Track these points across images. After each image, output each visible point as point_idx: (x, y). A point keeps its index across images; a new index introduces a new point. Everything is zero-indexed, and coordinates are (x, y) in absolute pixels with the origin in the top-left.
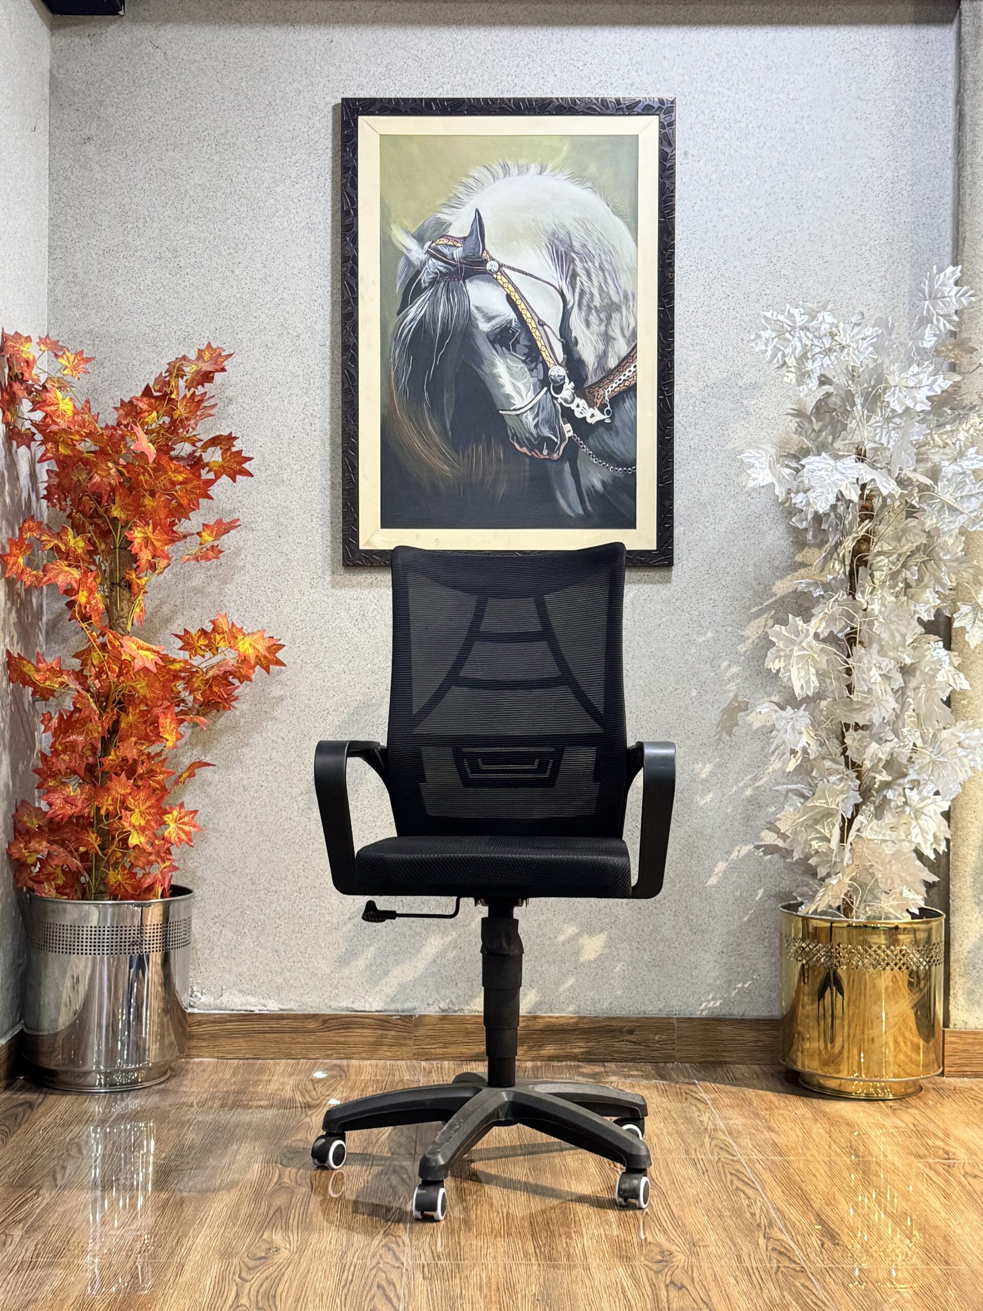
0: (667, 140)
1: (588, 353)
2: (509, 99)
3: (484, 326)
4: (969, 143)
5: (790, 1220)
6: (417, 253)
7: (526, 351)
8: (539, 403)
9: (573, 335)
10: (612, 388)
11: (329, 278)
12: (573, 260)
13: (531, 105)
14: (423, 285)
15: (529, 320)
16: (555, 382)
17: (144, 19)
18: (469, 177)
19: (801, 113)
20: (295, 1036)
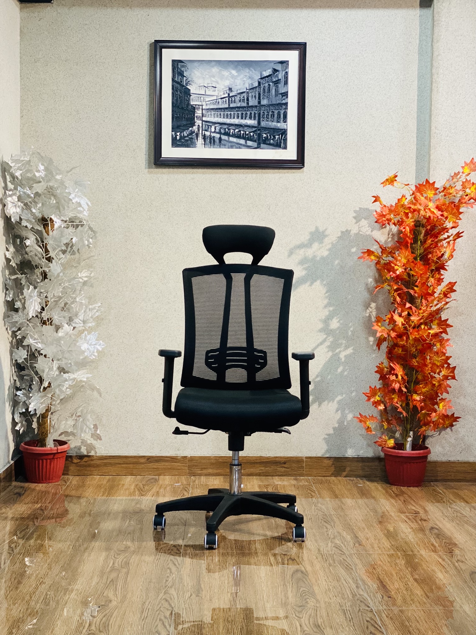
5: (343, 536)
20: (135, 465)
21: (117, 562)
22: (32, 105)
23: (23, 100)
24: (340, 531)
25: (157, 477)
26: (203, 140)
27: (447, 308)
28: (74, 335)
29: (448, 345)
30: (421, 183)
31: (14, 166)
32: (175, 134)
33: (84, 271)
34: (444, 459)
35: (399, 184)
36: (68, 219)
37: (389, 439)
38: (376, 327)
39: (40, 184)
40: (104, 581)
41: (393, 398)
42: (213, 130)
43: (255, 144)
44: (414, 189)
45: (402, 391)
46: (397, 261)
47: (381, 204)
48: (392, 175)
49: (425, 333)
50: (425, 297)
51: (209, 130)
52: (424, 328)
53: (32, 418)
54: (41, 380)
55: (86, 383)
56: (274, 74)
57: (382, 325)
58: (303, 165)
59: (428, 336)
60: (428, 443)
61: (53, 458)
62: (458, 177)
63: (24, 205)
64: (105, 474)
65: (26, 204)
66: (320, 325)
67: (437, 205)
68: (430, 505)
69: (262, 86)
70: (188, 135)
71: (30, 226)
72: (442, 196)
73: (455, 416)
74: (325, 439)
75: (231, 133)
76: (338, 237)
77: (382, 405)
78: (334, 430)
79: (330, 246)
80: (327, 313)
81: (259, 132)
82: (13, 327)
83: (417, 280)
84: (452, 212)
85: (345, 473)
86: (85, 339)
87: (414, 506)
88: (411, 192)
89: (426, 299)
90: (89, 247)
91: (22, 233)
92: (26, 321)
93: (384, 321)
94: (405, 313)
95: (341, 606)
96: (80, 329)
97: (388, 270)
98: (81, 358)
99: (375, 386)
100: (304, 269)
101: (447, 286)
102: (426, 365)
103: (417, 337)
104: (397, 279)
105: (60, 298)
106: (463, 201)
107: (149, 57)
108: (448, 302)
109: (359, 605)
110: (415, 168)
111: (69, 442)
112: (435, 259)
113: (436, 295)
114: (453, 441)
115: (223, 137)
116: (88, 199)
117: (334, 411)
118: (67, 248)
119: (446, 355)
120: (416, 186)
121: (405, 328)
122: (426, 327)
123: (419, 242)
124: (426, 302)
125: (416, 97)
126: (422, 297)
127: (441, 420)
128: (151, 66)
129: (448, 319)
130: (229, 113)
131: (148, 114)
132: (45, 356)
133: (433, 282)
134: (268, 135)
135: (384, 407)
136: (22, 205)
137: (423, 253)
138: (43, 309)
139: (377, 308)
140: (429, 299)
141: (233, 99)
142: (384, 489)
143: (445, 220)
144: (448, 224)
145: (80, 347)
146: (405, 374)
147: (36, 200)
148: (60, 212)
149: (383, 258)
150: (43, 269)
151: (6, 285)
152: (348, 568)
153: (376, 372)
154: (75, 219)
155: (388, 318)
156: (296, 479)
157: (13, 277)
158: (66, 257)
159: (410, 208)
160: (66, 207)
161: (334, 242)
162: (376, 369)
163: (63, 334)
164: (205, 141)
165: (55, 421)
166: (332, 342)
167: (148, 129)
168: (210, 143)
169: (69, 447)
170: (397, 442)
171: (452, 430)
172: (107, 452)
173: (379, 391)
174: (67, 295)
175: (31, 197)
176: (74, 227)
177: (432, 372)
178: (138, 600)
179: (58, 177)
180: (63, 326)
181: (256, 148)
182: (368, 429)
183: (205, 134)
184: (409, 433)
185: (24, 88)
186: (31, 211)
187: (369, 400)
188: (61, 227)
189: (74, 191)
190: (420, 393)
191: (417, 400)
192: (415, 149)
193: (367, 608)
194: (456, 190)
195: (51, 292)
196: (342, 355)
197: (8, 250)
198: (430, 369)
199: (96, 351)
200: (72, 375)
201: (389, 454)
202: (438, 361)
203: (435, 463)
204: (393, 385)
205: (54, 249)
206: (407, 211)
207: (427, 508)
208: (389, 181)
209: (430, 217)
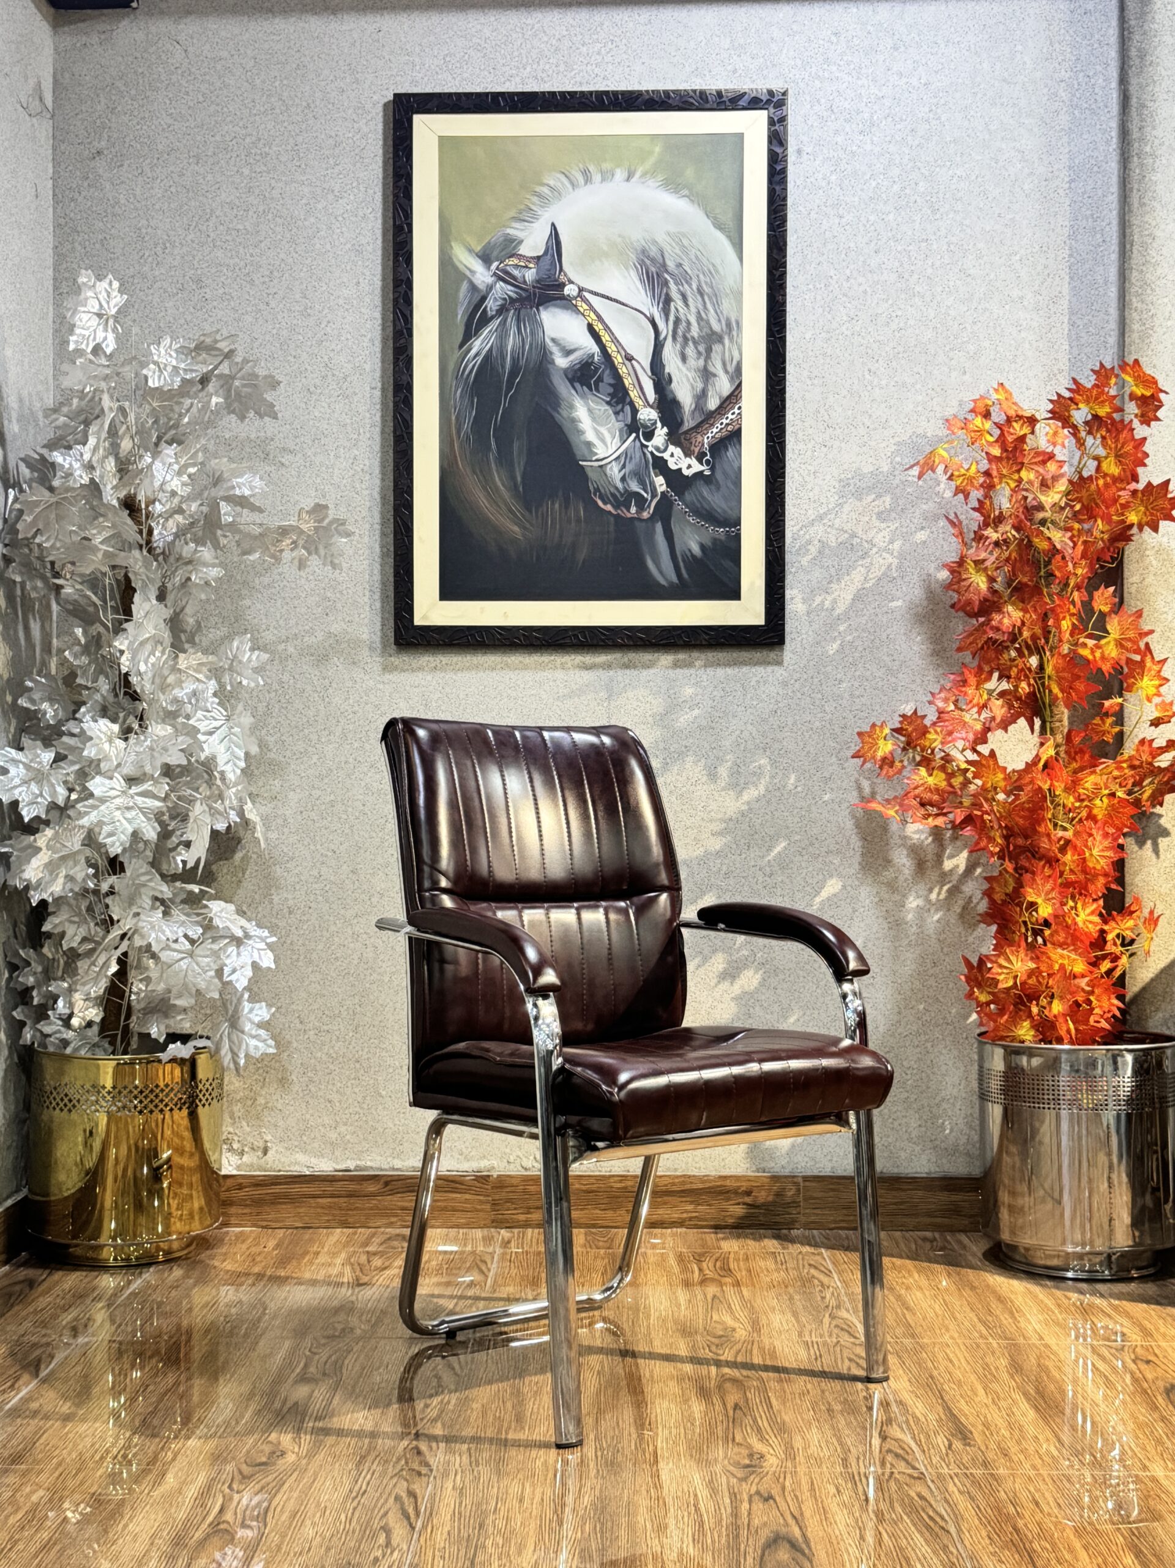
0: (777, 138)
1: (684, 392)
2: (591, 93)
3: (562, 361)
4: (1136, 130)
5: (914, 1416)
6: (482, 276)
7: (611, 390)
8: (626, 452)
9: (667, 370)
10: (715, 431)
11: (379, 309)
12: (666, 283)
13: (617, 99)
14: (490, 313)
15: (614, 354)
16: (645, 426)
17: (162, 13)
18: (543, 185)
19: (935, 101)
20: (352, 1200)
21: (234, 1504)
152: (935, 1529)
156: (778, 1238)
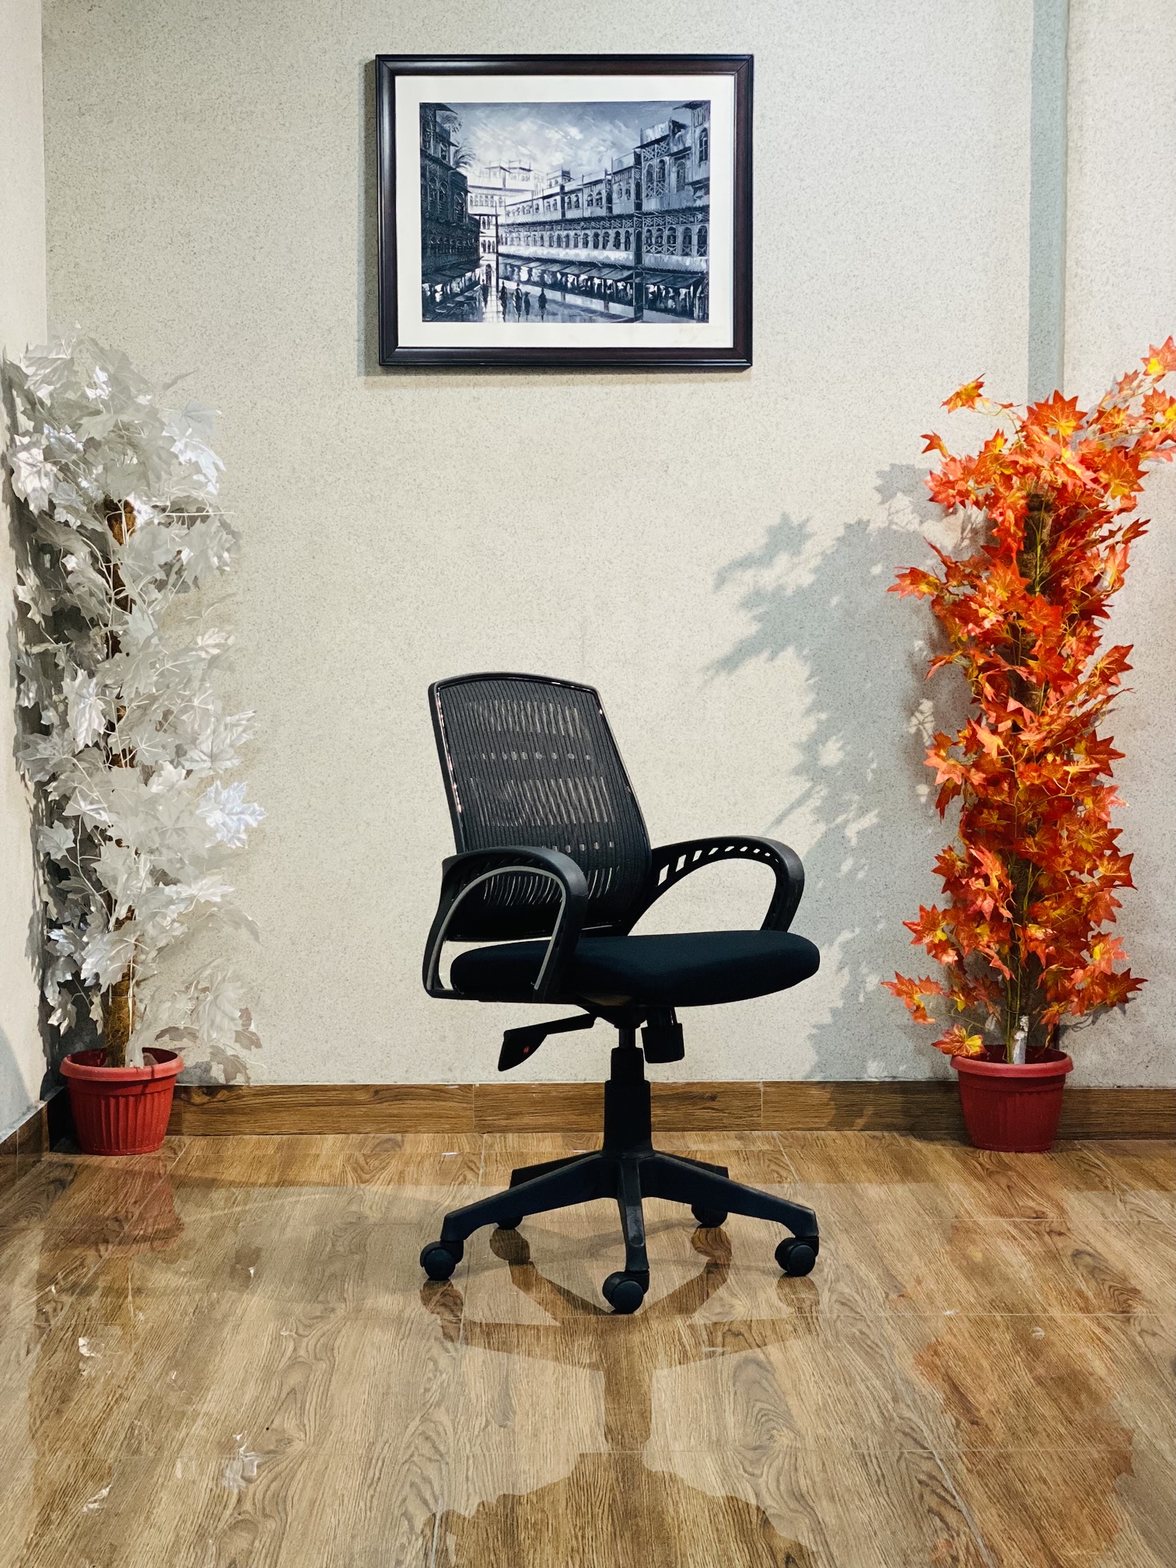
20: (344, 1108)
21: (304, 1344)
22: (75, 220)
23: (52, 210)
24: (852, 1262)
25: (399, 1136)
26: (500, 302)
27: (1111, 711)
28: (188, 790)
29: (1112, 802)
30: (1043, 401)
31: (35, 374)
32: (431, 287)
33: (211, 631)
34: (1108, 1083)
35: (987, 404)
36: (168, 504)
37: (970, 1035)
38: (934, 761)
39: (98, 418)
40: (274, 1392)
41: (980, 934)
42: (524, 276)
43: (630, 311)
44: (1025, 415)
45: (1001, 916)
46: (984, 596)
47: (944, 456)
48: (969, 381)
49: (1056, 772)
50: (1054, 681)
51: (516, 277)
52: (1054, 760)
53: (88, 996)
54: (110, 902)
55: (220, 909)
56: (674, 134)
57: (949, 756)
58: (750, 360)
59: (1063, 780)
60: (1066, 1045)
61: (143, 1094)
62: (1135, 384)
63: (61, 470)
64: (271, 1132)
65: (64, 469)
66: (797, 758)
67: (1083, 455)
68: (1071, 1196)
69: (645, 165)
70: (462, 292)
71: (75, 523)
72: (1094, 433)
73: (1133, 976)
74: (811, 1037)
75: (569, 285)
76: (838, 539)
77: (951, 952)
78: (834, 1016)
79: (816, 562)
80: (814, 728)
81: (638, 280)
82: (39, 772)
83: (1036, 641)
84: (1119, 472)
85: (861, 1122)
86: (215, 798)
87: (1033, 1200)
88: (1018, 424)
89: (1058, 689)
90: (222, 572)
91: (56, 539)
92: (69, 756)
93: (955, 744)
94: (1005, 726)
95: (855, 1446)
96: (204, 775)
97: (960, 618)
98: (208, 846)
99: (934, 907)
100: (754, 618)
101: (1108, 656)
102: (1058, 852)
103: (1037, 782)
104: (984, 641)
105: (153, 699)
106: (1148, 444)
107: (362, 97)
108: (1113, 696)
109: (901, 1445)
110: (1026, 364)
111: (182, 1054)
112: (1078, 589)
113: (1082, 679)
114: (1128, 1039)
115: (550, 294)
116: (217, 453)
117: (834, 968)
118: (168, 576)
119: (1109, 826)
120: (1030, 409)
121: (1007, 762)
122: (1058, 758)
123: (1039, 548)
124: (1058, 695)
125: (1028, 188)
126: (1047, 683)
127: (1096, 988)
128: (367, 121)
129: (1112, 739)
130: (564, 233)
131: (363, 239)
132: (119, 843)
133: (1074, 647)
134: (662, 287)
135: (956, 958)
136: (55, 469)
137: (1049, 574)
138: (111, 727)
139: (936, 713)
140: (1066, 690)
141: (573, 198)
142: (958, 1158)
143: (1102, 492)
144: (1112, 503)
145: (204, 819)
146: (1007, 876)
147: (89, 457)
148: (148, 485)
149: (951, 589)
150: (110, 628)
151: (18, 668)
152: (871, 1353)
153: (935, 871)
154: (187, 503)
155: (965, 738)
156: (740, 1138)
157: (36, 649)
158: (165, 597)
159: (1017, 463)
160: (163, 473)
161: (829, 552)
162: (936, 864)
163: (161, 787)
164: (504, 305)
165: (145, 1002)
166: (825, 799)
167: (363, 276)
168: (518, 308)
169: (181, 1065)
170: (988, 1043)
171: (1124, 1012)
172: (276, 1077)
173: (944, 918)
174: (169, 692)
175: (77, 451)
176: (183, 524)
177: (1075, 868)
178: (358, 1437)
179: (143, 400)
180: (162, 768)
181: (631, 321)
182: (918, 1012)
183: (504, 288)
184: (1019, 1019)
185: (57, 181)
186: (78, 485)
187: (918, 940)
188: (152, 522)
189: (183, 434)
190: (1047, 921)
191: (1036, 939)
192: (1027, 317)
193: (921, 1451)
194: (1130, 416)
195: (131, 686)
196: (851, 831)
197: (21, 582)
198: (1069, 861)
199: (243, 828)
200: (187, 888)
201: (974, 1072)
202: (1089, 842)
203: (1086, 1092)
204: (979, 902)
205: (135, 579)
206: (1007, 472)
207: (1066, 1206)
208: (964, 397)
209: (1064, 485)
